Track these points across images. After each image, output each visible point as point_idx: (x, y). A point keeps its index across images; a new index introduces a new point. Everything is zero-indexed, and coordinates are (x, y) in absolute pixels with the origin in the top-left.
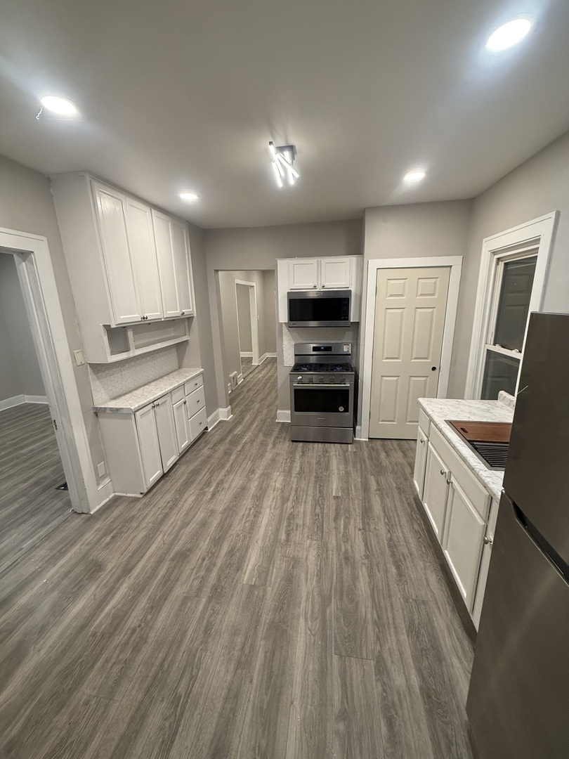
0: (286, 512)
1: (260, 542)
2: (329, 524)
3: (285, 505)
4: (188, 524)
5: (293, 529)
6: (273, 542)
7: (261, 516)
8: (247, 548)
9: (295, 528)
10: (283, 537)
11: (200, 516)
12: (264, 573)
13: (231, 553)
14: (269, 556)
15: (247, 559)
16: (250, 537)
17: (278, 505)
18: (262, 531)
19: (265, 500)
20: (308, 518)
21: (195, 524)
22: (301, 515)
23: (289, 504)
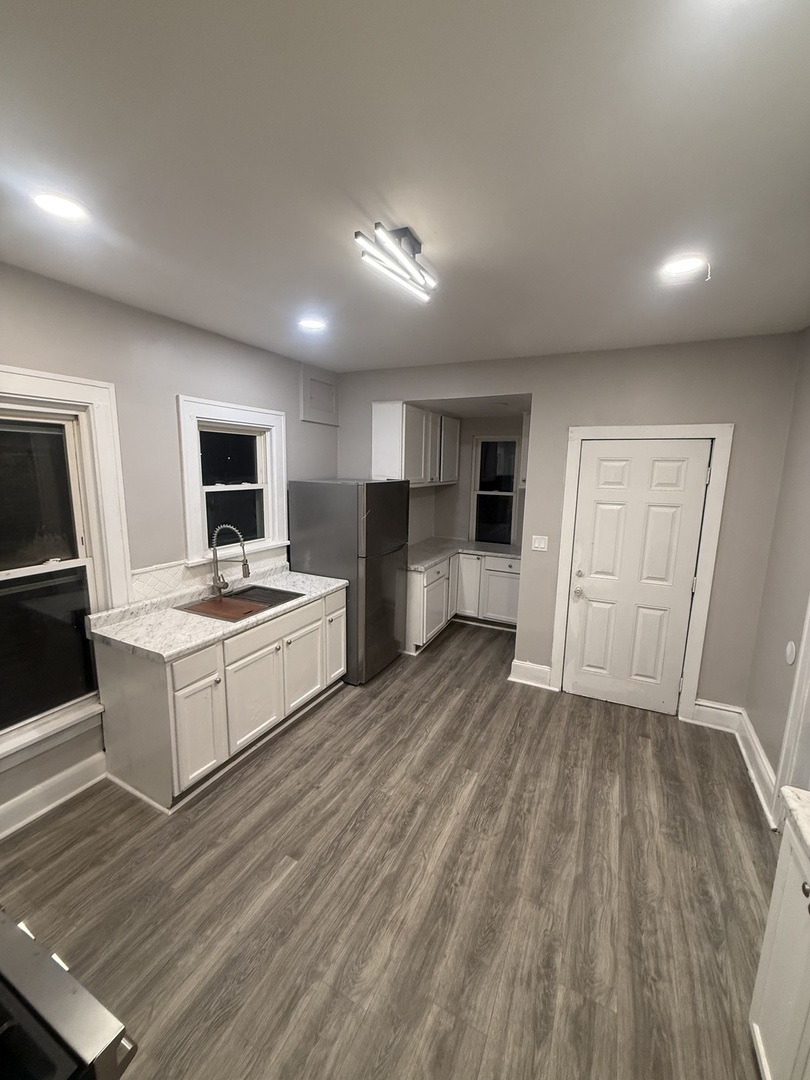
0: (400, 853)
1: (454, 812)
2: (349, 808)
3: (395, 868)
4: (576, 881)
5: (403, 817)
6: (436, 806)
7: (445, 857)
8: (472, 809)
9: (399, 818)
10: (420, 809)
11: (560, 897)
12: (455, 776)
13: (494, 809)
14: (445, 793)
15: (473, 794)
16: (467, 823)
17: (409, 873)
18: (448, 828)
19: (429, 897)
20: (371, 828)
21: (564, 877)
22: (380, 836)
23: (387, 869)
